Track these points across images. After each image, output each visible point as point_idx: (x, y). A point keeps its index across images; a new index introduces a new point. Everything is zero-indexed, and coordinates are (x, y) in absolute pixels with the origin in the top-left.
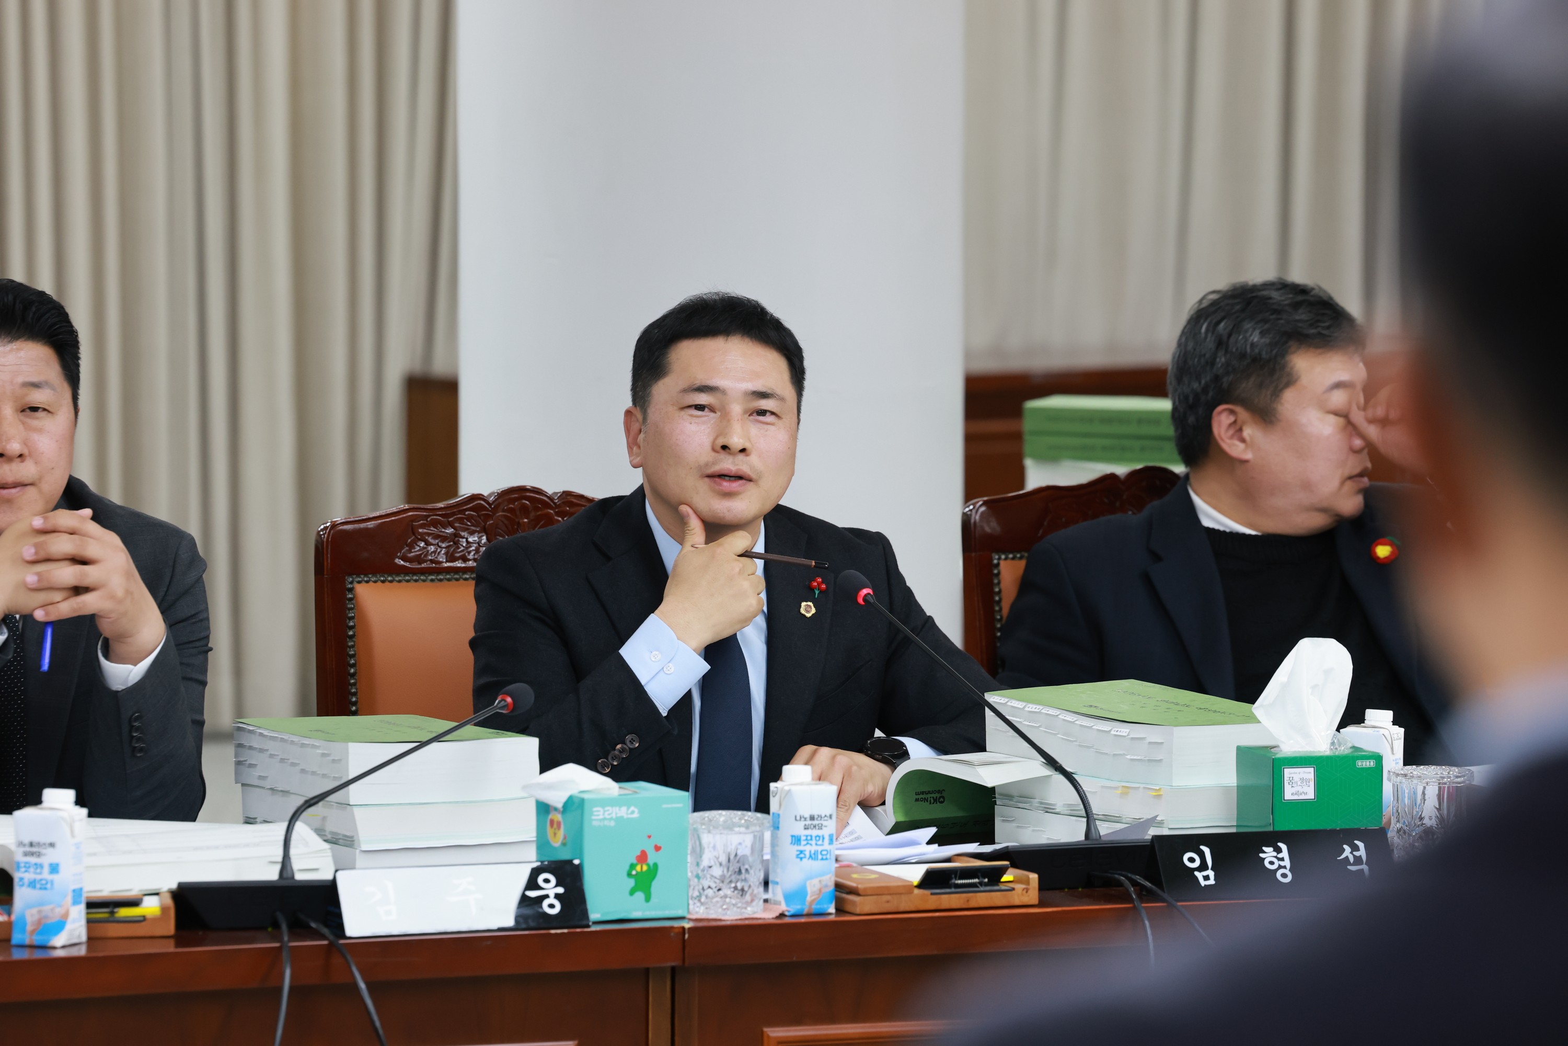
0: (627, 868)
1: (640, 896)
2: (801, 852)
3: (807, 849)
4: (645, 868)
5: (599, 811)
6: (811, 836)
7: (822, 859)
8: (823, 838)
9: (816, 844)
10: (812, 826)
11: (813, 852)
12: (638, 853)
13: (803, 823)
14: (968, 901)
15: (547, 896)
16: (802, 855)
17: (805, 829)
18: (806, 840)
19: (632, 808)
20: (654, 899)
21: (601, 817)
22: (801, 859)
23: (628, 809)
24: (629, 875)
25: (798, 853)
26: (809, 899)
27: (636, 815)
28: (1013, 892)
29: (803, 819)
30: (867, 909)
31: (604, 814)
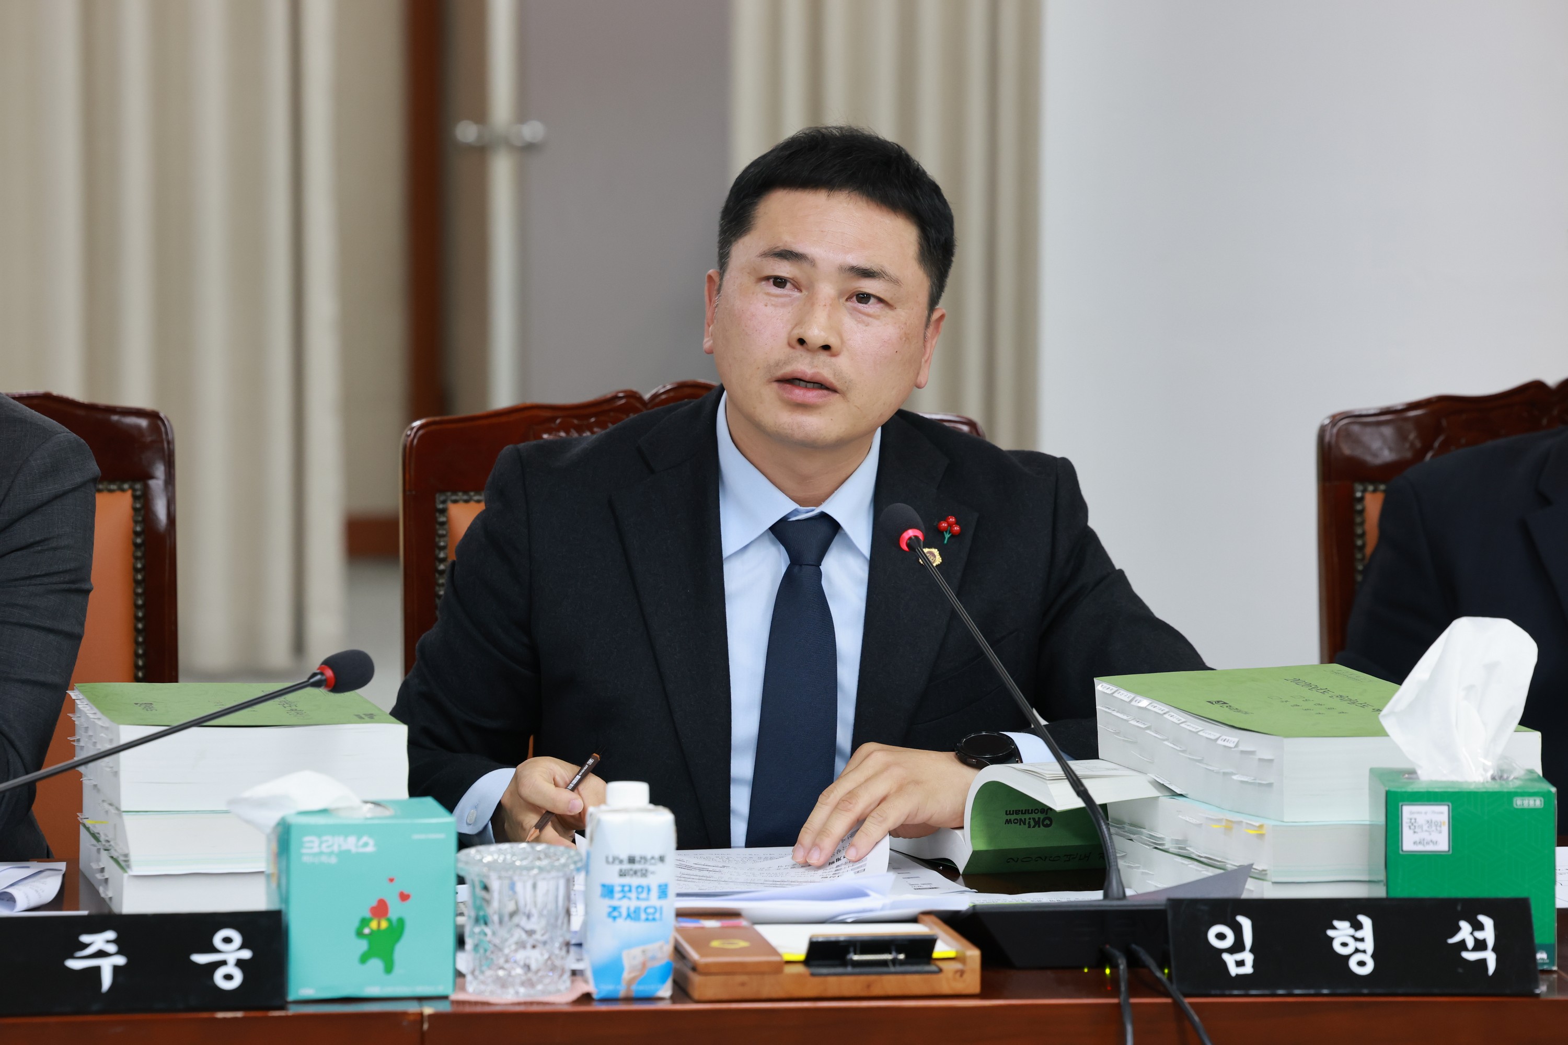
0: (356, 924)
1: (376, 964)
2: (615, 909)
3: (624, 905)
4: (384, 924)
5: (312, 842)
6: (630, 886)
7: (647, 919)
8: (649, 890)
9: (638, 898)
10: (631, 872)
11: (632, 909)
12: (374, 903)
13: (617, 868)
14: (869, 986)
15: (224, 963)
16: (615, 914)
17: (621, 875)
18: (623, 891)
19: (365, 839)
20: (398, 970)
21: (316, 850)
22: (615, 918)
23: (359, 839)
24: (359, 934)
25: (610, 910)
26: (626, 975)
27: (370, 849)
28: (940, 976)
29: (617, 862)
30: (710, 994)
31: (320, 846)
